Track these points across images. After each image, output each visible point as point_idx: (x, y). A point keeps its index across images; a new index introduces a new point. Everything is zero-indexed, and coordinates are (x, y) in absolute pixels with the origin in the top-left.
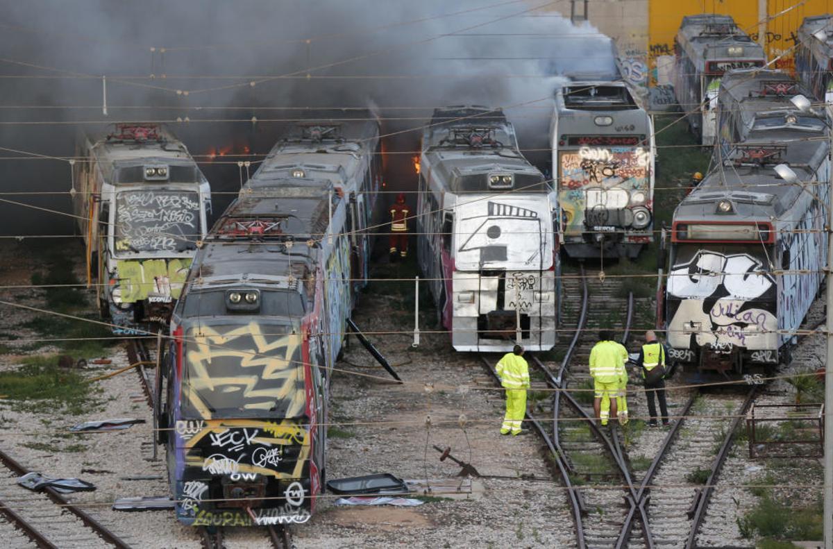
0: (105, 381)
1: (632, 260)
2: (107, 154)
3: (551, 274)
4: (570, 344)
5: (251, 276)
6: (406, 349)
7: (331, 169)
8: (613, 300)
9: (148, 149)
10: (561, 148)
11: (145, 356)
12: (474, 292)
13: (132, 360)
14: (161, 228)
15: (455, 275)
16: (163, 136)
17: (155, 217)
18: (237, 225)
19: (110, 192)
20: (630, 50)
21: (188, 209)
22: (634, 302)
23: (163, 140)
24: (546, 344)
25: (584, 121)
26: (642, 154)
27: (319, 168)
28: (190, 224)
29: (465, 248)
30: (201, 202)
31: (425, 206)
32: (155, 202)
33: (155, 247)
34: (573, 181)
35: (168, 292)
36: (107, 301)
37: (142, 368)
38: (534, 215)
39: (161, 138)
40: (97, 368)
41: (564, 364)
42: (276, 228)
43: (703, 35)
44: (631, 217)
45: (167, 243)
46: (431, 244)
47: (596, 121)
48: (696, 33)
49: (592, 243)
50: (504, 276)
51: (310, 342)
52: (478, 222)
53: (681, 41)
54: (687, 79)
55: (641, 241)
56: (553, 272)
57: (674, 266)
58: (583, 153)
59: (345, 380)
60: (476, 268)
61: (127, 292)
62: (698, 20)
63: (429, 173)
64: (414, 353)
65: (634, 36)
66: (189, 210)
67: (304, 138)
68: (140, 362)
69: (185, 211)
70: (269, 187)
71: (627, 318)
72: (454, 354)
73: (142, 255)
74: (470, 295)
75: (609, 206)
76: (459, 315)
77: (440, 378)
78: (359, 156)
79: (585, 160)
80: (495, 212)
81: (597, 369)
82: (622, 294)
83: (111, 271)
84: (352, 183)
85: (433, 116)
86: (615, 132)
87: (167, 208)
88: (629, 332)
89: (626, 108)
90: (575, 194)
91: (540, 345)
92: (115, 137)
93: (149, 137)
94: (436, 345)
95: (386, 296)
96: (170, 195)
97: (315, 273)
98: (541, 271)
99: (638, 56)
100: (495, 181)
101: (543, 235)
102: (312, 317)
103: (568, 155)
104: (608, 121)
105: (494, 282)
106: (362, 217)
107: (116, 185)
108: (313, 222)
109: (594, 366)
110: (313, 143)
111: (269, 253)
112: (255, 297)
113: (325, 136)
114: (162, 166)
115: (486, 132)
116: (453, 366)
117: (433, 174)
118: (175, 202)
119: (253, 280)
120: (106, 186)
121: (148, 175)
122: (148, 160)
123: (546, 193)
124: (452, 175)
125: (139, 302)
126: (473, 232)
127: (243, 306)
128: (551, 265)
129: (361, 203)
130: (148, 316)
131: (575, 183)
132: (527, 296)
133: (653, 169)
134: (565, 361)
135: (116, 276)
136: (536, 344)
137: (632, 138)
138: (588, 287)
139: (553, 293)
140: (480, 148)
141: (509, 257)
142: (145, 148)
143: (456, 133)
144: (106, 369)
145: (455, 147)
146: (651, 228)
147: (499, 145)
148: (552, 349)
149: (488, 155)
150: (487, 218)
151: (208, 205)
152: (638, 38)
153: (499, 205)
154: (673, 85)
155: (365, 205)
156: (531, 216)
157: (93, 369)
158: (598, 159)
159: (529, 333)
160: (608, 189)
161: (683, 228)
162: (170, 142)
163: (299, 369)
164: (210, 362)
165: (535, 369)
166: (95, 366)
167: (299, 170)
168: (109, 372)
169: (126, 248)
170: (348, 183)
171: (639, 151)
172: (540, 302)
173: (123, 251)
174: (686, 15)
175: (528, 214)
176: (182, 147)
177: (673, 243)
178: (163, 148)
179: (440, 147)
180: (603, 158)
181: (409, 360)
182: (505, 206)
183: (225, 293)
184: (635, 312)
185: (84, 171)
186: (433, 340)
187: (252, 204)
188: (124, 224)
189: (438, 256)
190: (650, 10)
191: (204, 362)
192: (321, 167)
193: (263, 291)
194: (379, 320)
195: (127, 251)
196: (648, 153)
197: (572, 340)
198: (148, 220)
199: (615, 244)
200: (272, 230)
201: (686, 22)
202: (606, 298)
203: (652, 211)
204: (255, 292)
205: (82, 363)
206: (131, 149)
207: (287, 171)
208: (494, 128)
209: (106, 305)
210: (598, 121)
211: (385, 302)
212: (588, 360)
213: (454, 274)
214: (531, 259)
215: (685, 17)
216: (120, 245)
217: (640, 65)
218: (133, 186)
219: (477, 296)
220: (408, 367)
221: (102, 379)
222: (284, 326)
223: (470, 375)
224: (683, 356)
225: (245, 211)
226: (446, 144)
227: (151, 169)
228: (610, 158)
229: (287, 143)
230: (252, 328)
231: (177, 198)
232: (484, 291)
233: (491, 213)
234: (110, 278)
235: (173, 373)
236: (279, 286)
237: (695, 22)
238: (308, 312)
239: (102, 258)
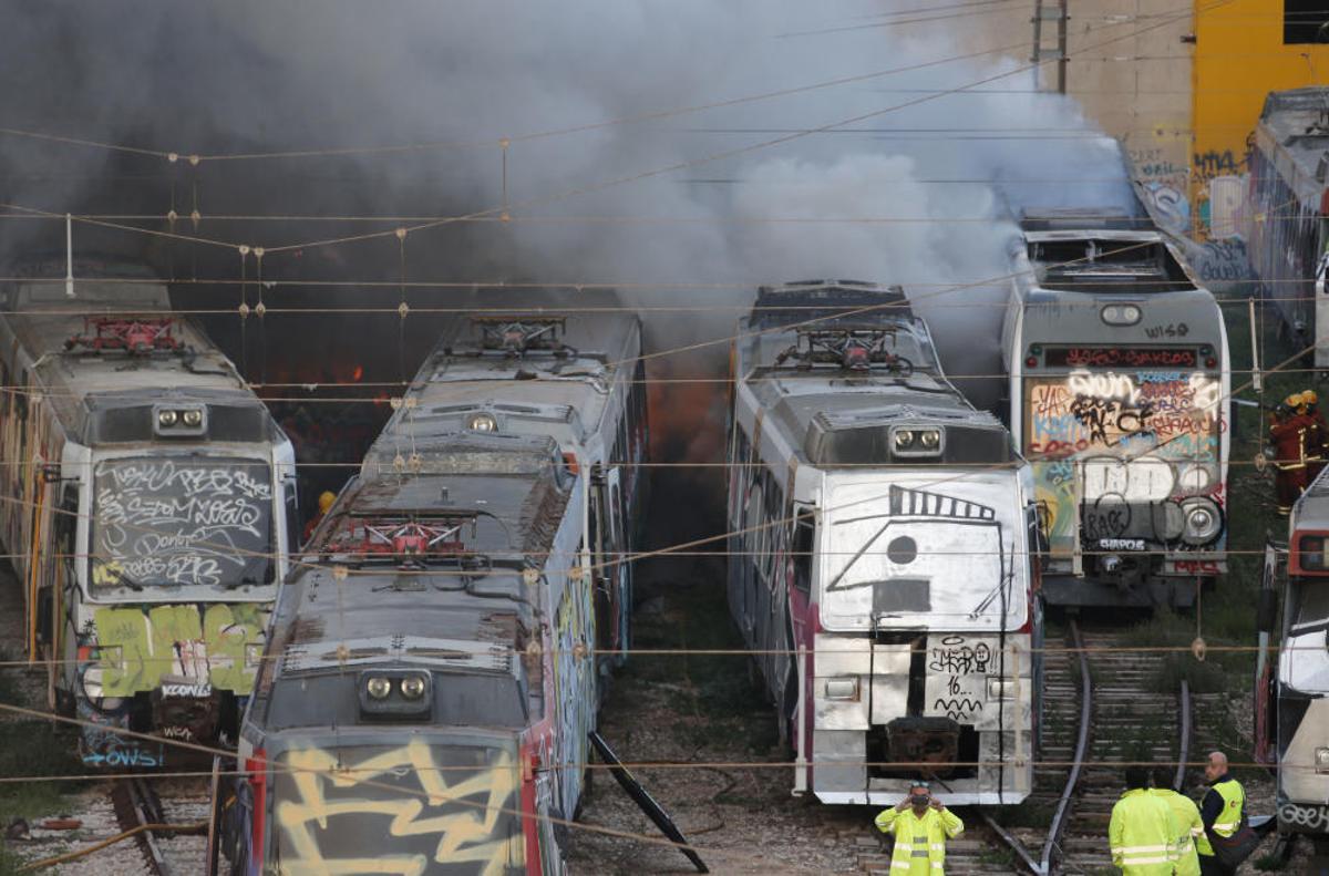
0: (69, 867)
1: (1184, 612)
2: (67, 379)
3: (1023, 642)
4: (1061, 791)
5: (411, 642)
6: (711, 797)
7: (553, 415)
8: (1145, 697)
9: (155, 368)
10: (1031, 372)
11: (154, 811)
12: (858, 676)
13: (126, 819)
14: (190, 537)
15: (820, 643)
16: (187, 343)
17: (177, 513)
18: (367, 531)
19: (80, 461)
20: (1153, 165)
21: (247, 498)
22: (1192, 702)
23: (186, 349)
24: (1012, 790)
25: (1079, 316)
26: (1205, 385)
27: (526, 413)
28: (251, 529)
29: (839, 584)
30: (276, 482)
31: (748, 493)
32: (178, 482)
33: (176, 577)
34: (1054, 442)
35: (204, 674)
36: (71, 696)
37: (150, 837)
38: (988, 514)
39: (183, 345)
40: (51, 839)
41: (1052, 834)
42: (452, 540)
43: (1316, 132)
44: (1179, 521)
45: (202, 570)
46: (763, 574)
47: (1106, 314)
48: (1299, 131)
49: (1096, 574)
50: (923, 645)
51: (538, 782)
52: (870, 528)
53: (1264, 143)
54: (1277, 226)
55: (1200, 572)
56: (1028, 636)
57: (1295, 627)
58: (1077, 382)
59: (584, 863)
60: (865, 626)
61: (114, 674)
62: (1300, 99)
63: (758, 423)
64: (727, 807)
65: (1160, 133)
66: (249, 500)
67: (487, 348)
68: (145, 824)
69: (242, 502)
70: (426, 451)
71: (1179, 736)
72: (813, 808)
73: (149, 595)
74: (850, 684)
75: (1130, 497)
76: (829, 727)
77: (788, 861)
78: (607, 386)
79: (1081, 398)
80: (906, 508)
81: (1126, 851)
82: (1167, 683)
83: (81, 627)
84: (595, 445)
85: (757, 304)
86: (1146, 339)
87: (204, 496)
88: (1187, 768)
89: (1166, 289)
90: (1060, 470)
91: (1000, 792)
92: (84, 343)
93: (158, 343)
94: (772, 790)
95: (661, 686)
96: (209, 469)
97: (539, 634)
98: (1002, 634)
99: (1170, 176)
100: (905, 442)
101: (1007, 557)
102: (540, 729)
103: (1045, 388)
104: (1131, 314)
105: (902, 656)
106: (616, 517)
107: (93, 447)
108: (524, 526)
109: (1121, 842)
110: (505, 360)
111: (439, 592)
112: (421, 686)
113: (533, 344)
114: (193, 406)
115: (876, 337)
116: (814, 835)
117: (768, 424)
118: (221, 482)
119: (415, 650)
120: (71, 449)
121: (163, 425)
122: (161, 392)
123: (1014, 468)
124: (811, 426)
125: (141, 696)
126: (857, 550)
127: (394, 706)
128: (1025, 622)
129: (615, 487)
130: (161, 727)
131: (1058, 446)
132: (971, 686)
133: (1226, 418)
134: (1055, 827)
135: (92, 641)
136: (991, 790)
137: (1181, 352)
138: (1090, 669)
139: (1030, 681)
140: (865, 372)
141: (934, 603)
142: (148, 366)
143: (813, 339)
144: (70, 840)
145: (810, 368)
146: (1222, 543)
147: (905, 365)
148: (1025, 801)
149: (882, 387)
150: (888, 519)
151: (289, 490)
152: (1168, 138)
153: (913, 493)
154: (1245, 239)
155: (623, 491)
156: (982, 517)
157: (41, 841)
158: (1108, 396)
159: (976, 768)
160: (1130, 460)
161: (1316, 544)
162: (201, 354)
163: (514, 840)
164: (324, 825)
165: (990, 843)
166: (47, 833)
167: (485, 416)
168: (76, 847)
169: (114, 580)
170: (587, 443)
171: (1196, 380)
172: (1001, 701)
173: (108, 586)
174: (1275, 89)
175: (975, 512)
176: (226, 365)
177: (1293, 576)
178: (188, 368)
179: (779, 368)
180: (1120, 394)
181: (717, 822)
182: (925, 494)
183: (358, 677)
184: (1194, 724)
185: (13, 416)
186: (768, 780)
187: (390, 487)
188: (111, 528)
189: (781, 600)
190: (1195, 79)
191: (313, 825)
192: (531, 410)
193: (439, 673)
194: (648, 736)
195: (117, 586)
196: (1215, 385)
197: (1067, 781)
198: (161, 521)
199: (1144, 578)
200: (442, 544)
201: (1274, 104)
202: (1129, 693)
203: (1224, 507)
204: (422, 676)
205: (18, 827)
206: (118, 370)
207: (461, 417)
208: (893, 329)
209: (69, 702)
210: (1111, 314)
211: (660, 697)
212: (1107, 825)
213: (817, 637)
214: (982, 608)
215: (1272, 94)
216: (100, 575)
217: (1174, 196)
218: (130, 448)
219: (865, 686)
220: (717, 837)
221: (64, 861)
222: (483, 749)
223: (850, 855)
224: (1314, 820)
225: (377, 503)
226: (791, 362)
227: (167, 411)
228: (1135, 396)
229: (449, 356)
230: (416, 752)
231: (225, 474)
232: (881, 676)
233: (896, 509)
234: (80, 645)
235: (245, 849)
236: (471, 663)
237: (1294, 103)
238: (532, 719)
239: (61, 602)
